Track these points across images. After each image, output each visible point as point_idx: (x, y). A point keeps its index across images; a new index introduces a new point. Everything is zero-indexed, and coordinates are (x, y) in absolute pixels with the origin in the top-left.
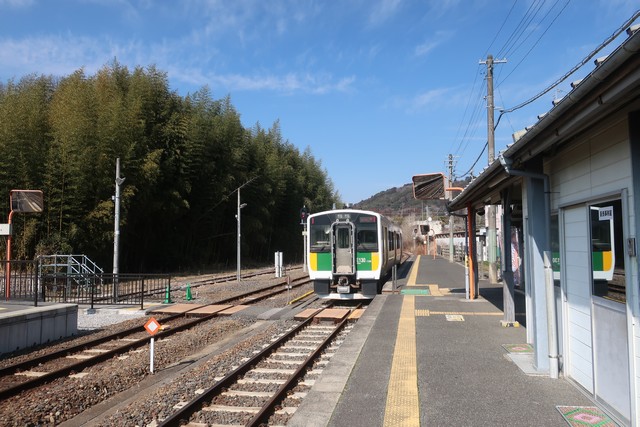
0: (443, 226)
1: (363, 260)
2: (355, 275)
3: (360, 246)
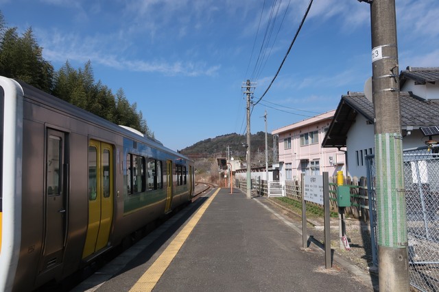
0: (241, 164)
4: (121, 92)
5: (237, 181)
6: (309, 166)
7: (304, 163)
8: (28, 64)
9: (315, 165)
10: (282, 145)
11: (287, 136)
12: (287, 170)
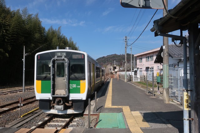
0: (119, 68)
1: (74, 86)
2: (68, 97)
3: (72, 76)
4: (71, 38)
5: (119, 75)
6: (149, 69)
7: (147, 69)
8: (38, 29)
9: (152, 69)
10: (138, 61)
11: (141, 57)
12: (140, 71)
